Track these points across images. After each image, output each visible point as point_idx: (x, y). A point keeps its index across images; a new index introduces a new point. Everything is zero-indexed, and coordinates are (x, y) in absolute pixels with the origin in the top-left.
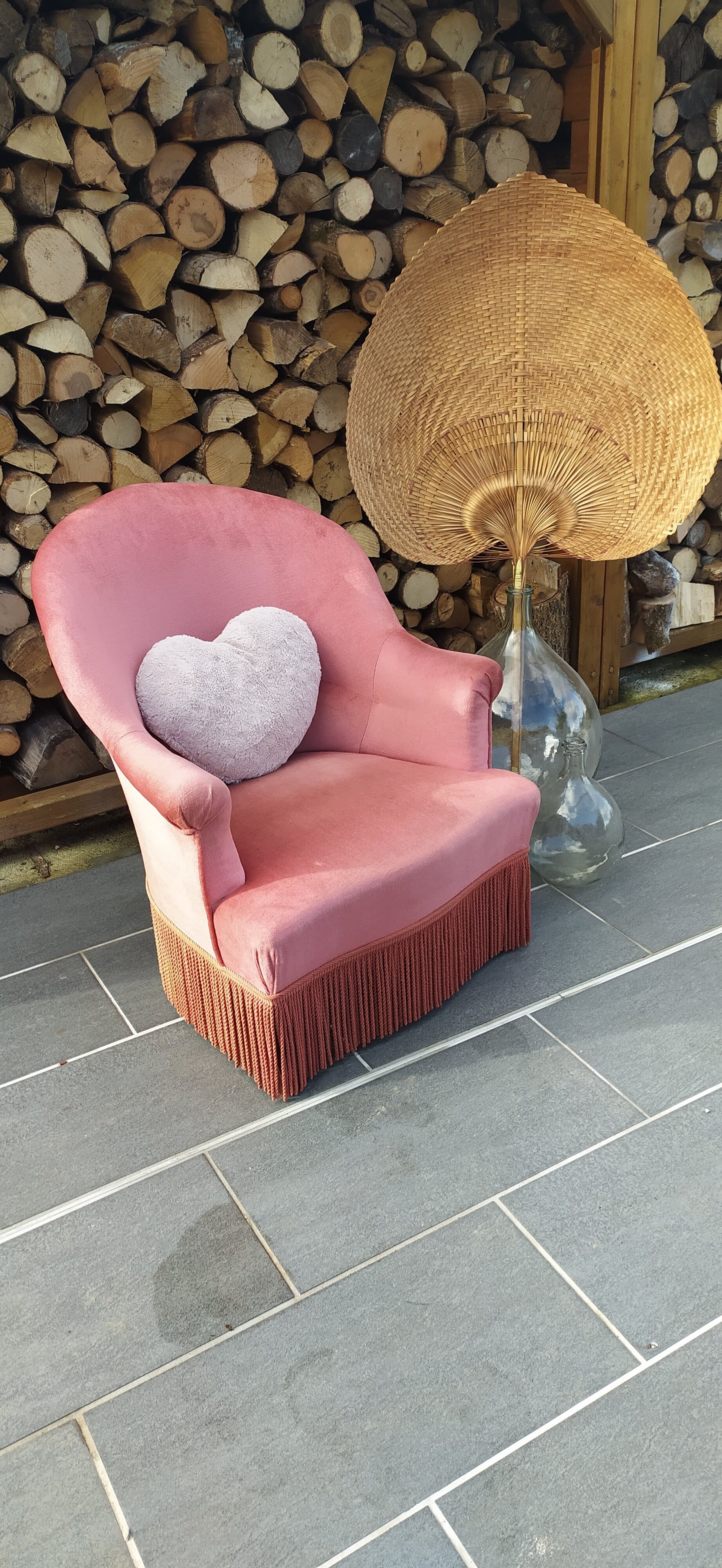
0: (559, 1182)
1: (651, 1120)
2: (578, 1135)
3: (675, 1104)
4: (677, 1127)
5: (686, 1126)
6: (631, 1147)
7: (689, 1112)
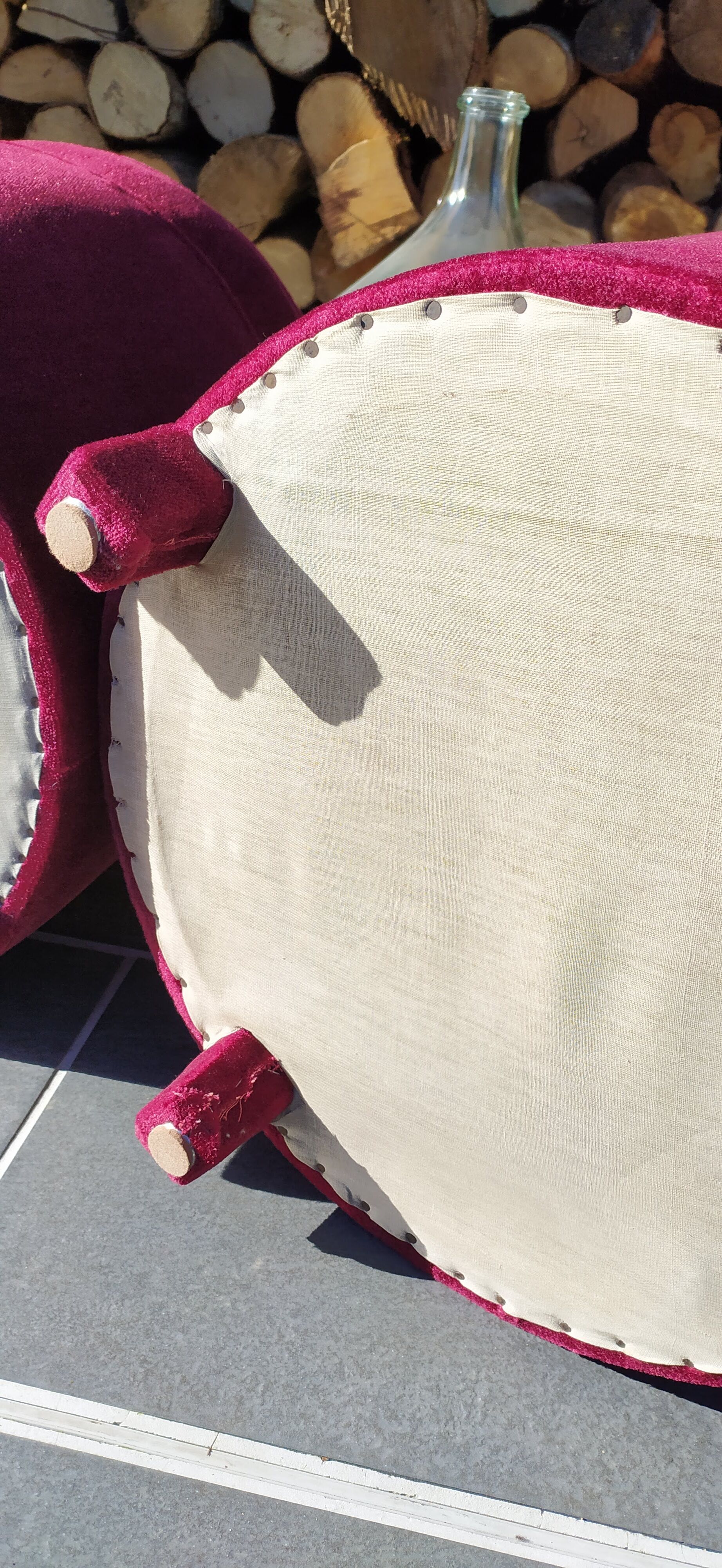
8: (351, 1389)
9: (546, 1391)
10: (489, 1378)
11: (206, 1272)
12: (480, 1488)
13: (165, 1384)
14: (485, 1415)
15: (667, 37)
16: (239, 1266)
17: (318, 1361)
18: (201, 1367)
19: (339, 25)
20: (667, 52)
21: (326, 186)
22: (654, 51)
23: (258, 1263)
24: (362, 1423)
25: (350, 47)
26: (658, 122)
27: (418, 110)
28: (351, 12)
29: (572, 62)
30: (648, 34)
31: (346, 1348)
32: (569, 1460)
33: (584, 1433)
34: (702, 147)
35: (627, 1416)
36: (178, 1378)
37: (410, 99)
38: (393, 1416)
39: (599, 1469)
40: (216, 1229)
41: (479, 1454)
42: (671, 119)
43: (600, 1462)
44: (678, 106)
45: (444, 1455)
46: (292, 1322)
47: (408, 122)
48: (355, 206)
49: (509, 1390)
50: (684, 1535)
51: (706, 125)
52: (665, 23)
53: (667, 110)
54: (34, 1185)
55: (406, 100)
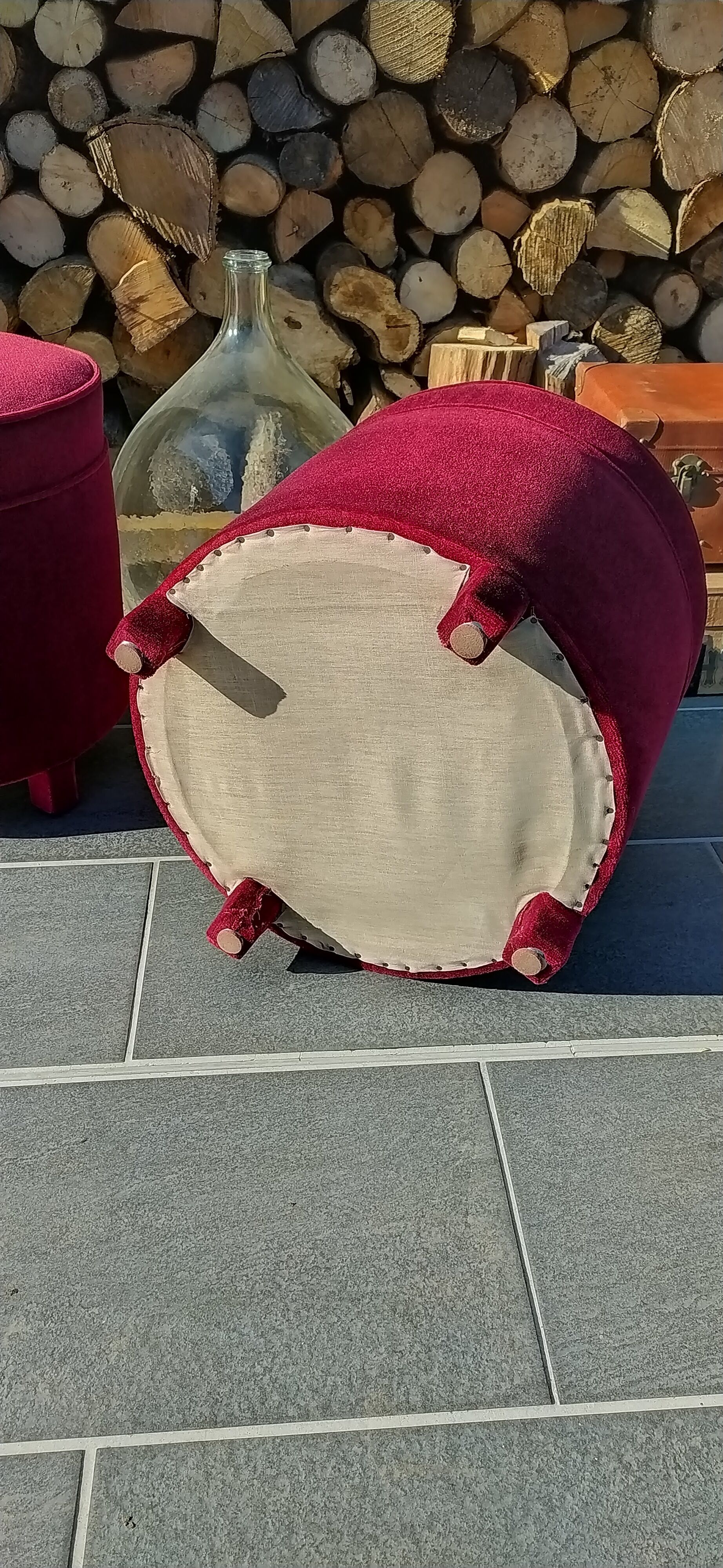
0: (246, 1474)
1: (559, 1410)
2: (374, 1373)
3: (640, 1395)
4: (604, 1459)
5: (627, 1468)
6: (464, 1461)
7: (658, 1435)
8: (355, 1023)
9: (445, 1003)
10: (417, 1005)
11: (268, 996)
12: (424, 1044)
13: (268, 1041)
14: (419, 1018)
15: (343, 158)
16: (283, 990)
17: (336, 1017)
18: (282, 1031)
19: (109, 182)
20: (345, 168)
21: (119, 296)
22: (337, 170)
23: (292, 987)
24: (364, 1034)
25: (120, 196)
26: (347, 212)
27: (178, 235)
28: (116, 172)
29: (280, 183)
30: (331, 161)
31: (347, 1009)
32: (461, 1026)
33: (465, 1015)
34: (381, 228)
35: (483, 1004)
36: (273, 1037)
37: (171, 228)
38: (378, 1028)
39: (475, 1026)
40: (264, 978)
41: (421, 1033)
42: (356, 208)
43: (475, 1023)
44: (359, 199)
45: (405, 1037)
46: (318, 1005)
47: (173, 244)
48: (144, 308)
49: (427, 1007)
50: (516, 1039)
51: (381, 212)
52: (341, 150)
53: (351, 203)
54: (162, 980)
55: (168, 229)
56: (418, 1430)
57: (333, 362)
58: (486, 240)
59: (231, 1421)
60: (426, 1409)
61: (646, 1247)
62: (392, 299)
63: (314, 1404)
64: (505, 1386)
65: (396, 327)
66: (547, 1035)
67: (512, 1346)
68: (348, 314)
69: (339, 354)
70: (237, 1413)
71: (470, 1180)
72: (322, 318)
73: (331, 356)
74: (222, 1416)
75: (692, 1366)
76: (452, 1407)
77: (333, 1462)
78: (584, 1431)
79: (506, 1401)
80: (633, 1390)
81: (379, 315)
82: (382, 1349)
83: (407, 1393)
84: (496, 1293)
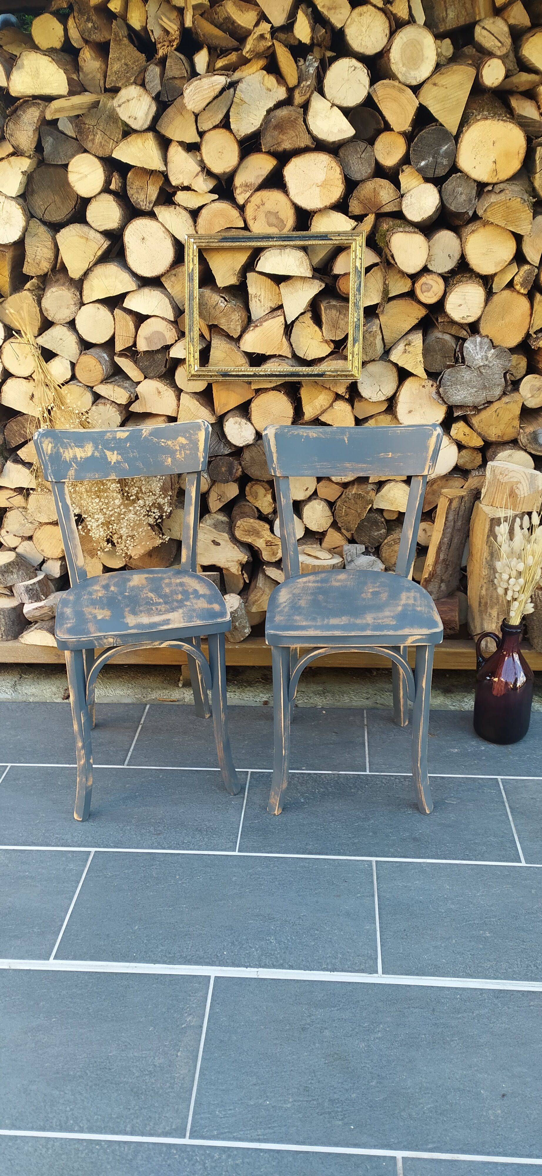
1: (186, 1141)
2: (115, 1116)
3: (224, 1139)
5: (206, 1169)
6: (140, 1158)
12: (189, 964)
13: (116, 956)
17: (152, 945)
18: (125, 951)
20: (243, 471)
22: (239, 472)
24: (162, 956)
26: (247, 488)
30: (235, 469)
32: (209, 956)
34: (265, 496)
36: (119, 954)
39: (216, 956)
42: (251, 488)
44: (252, 484)
45: (181, 959)
51: (264, 490)
52: (241, 464)
53: (248, 485)
54: (77, 918)
56: (125, 1143)
57: (237, 562)
58: (319, 504)
59: (52, 1129)
60: (132, 1134)
61: (252, 1075)
62: (269, 533)
63: (86, 1126)
64: (167, 1128)
65: (271, 545)
66: (248, 964)
67: (177, 1111)
68: (245, 540)
69: (240, 558)
70: (54, 1126)
71: (186, 1035)
72: (231, 541)
73: (236, 559)
74: (48, 1126)
75: (251, 1129)
76: (143, 1134)
77: (87, 1151)
78: (194, 1151)
79: (166, 1134)
80: (221, 1136)
81: (262, 540)
82: (122, 1107)
83: (126, 1127)
84: (178, 1088)
